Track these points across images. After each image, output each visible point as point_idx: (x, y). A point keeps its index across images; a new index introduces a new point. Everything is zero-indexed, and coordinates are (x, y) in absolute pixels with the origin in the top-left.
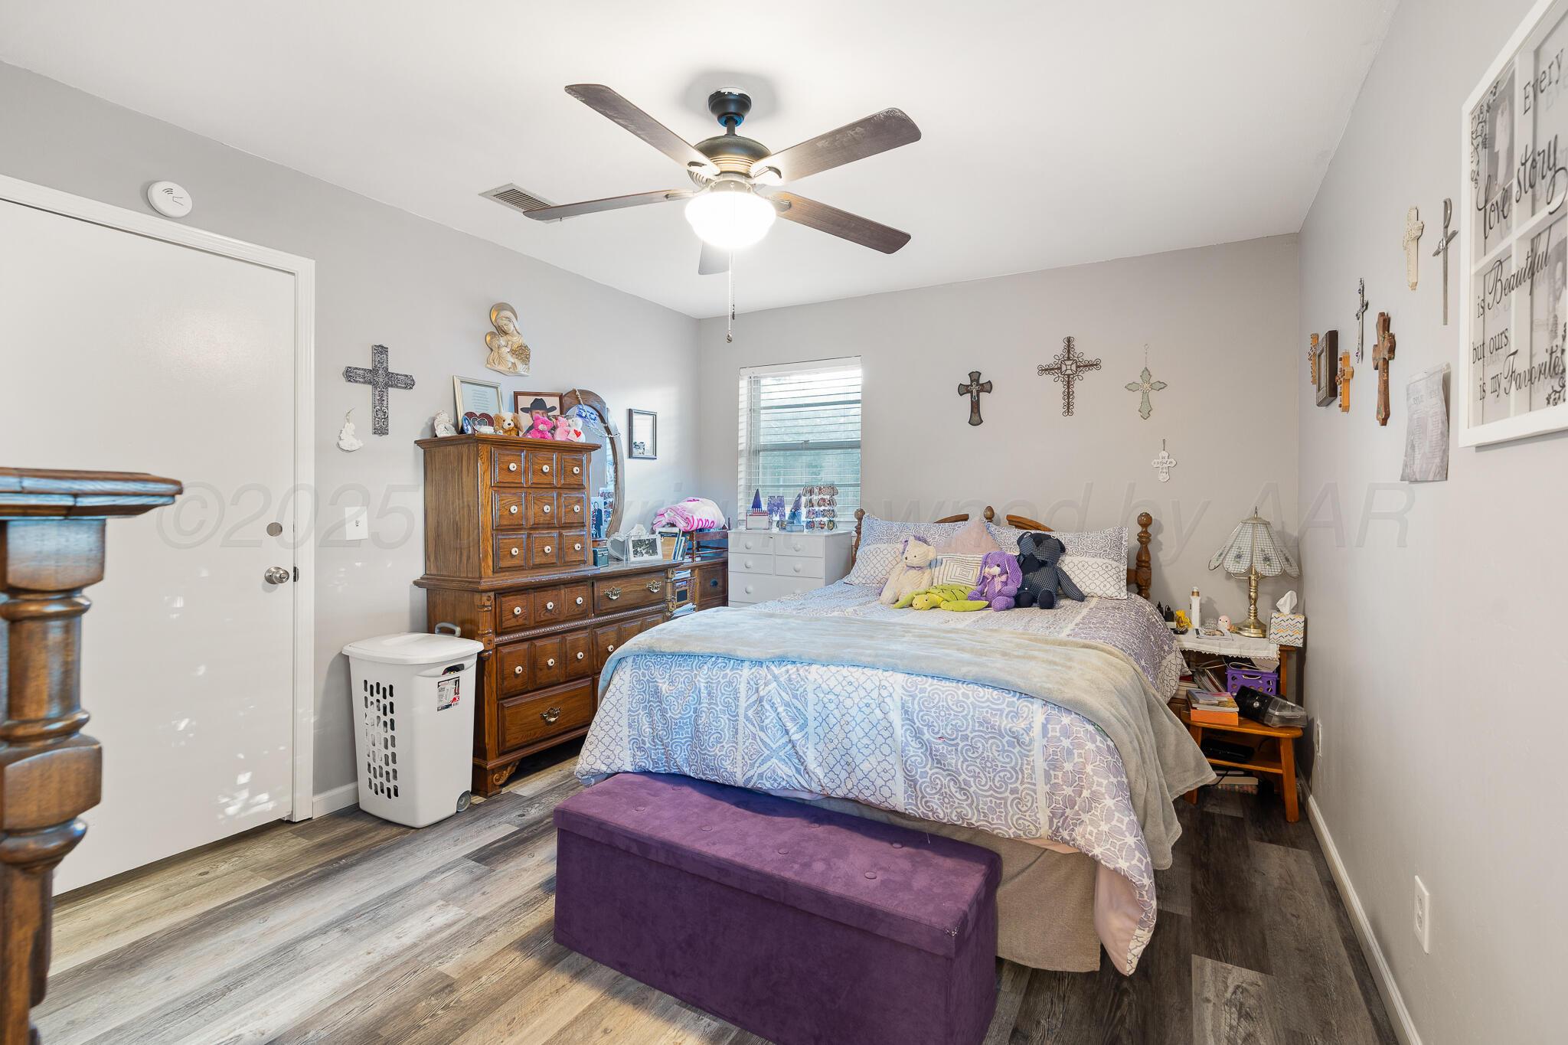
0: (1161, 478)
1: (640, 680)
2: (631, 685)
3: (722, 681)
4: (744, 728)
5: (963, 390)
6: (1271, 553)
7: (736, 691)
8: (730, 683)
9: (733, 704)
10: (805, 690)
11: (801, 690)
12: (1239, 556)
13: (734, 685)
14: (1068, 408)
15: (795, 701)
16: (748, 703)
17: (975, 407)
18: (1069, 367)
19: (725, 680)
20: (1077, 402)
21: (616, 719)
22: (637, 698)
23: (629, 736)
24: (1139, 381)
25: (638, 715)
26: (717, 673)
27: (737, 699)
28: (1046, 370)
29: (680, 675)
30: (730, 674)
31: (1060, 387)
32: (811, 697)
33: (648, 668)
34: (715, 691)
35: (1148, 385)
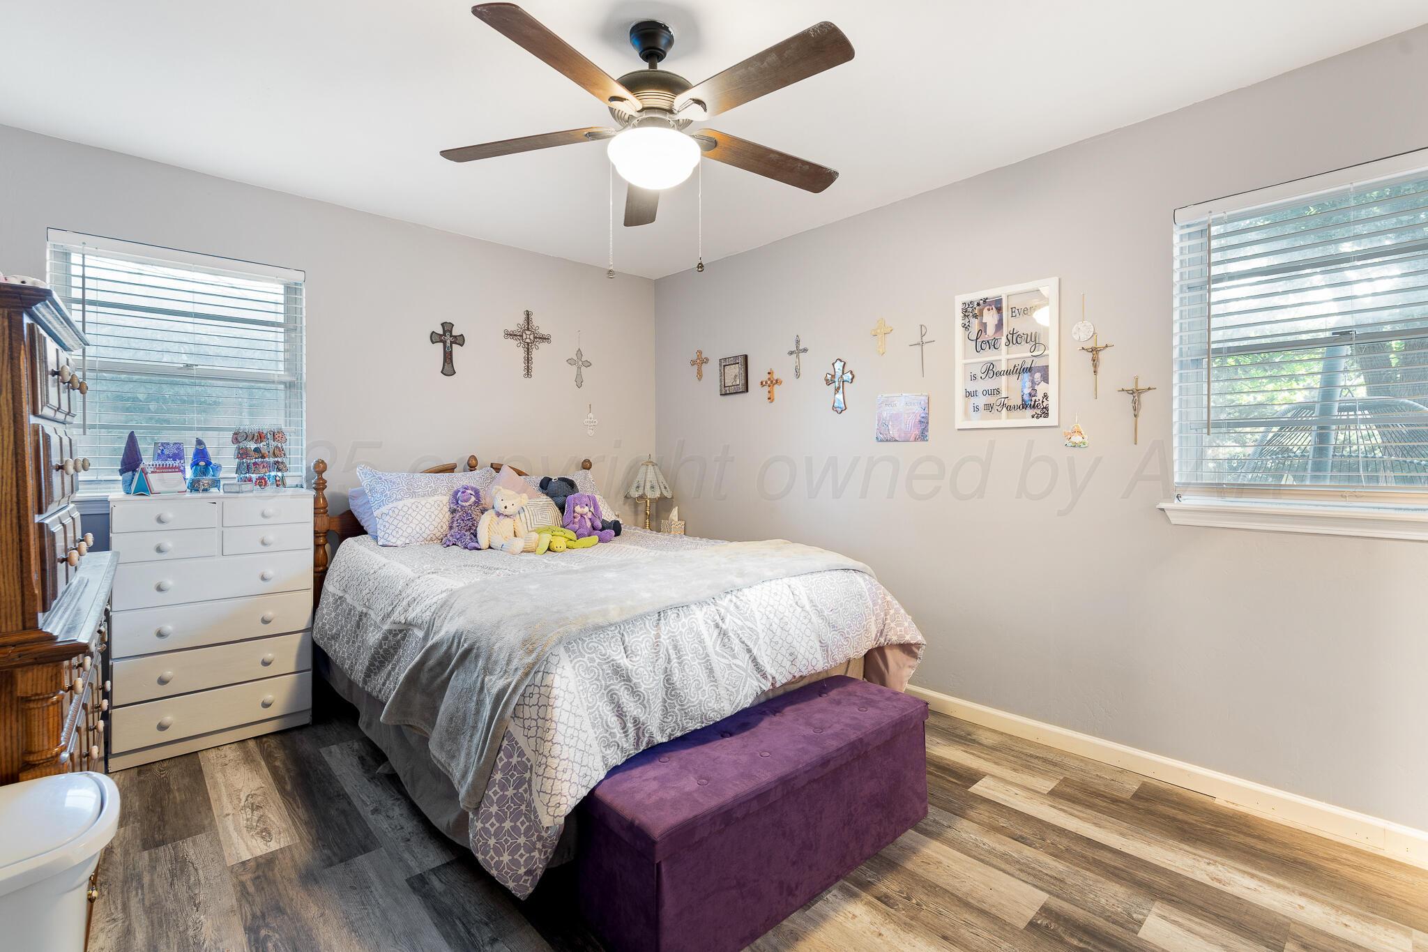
0: (589, 433)
1: (588, 669)
2: (580, 678)
3: (684, 631)
4: (719, 664)
5: (435, 338)
6: (656, 484)
7: (699, 635)
8: (691, 629)
9: (700, 648)
10: (752, 611)
11: (749, 612)
12: (638, 487)
13: (695, 629)
14: (528, 371)
15: (747, 623)
16: (713, 640)
17: (448, 357)
18: (528, 337)
19: (685, 628)
20: (535, 366)
21: (578, 726)
22: (590, 690)
23: (597, 738)
24: (576, 358)
25: (598, 709)
26: (675, 626)
27: (701, 642)
28: (511, 335)
29: (639, 642)
30: (686, 621)
31: (521, 352)
32: (758, 615)
33: (595, 650)
34: (681, 643)
35: (580, 361)
